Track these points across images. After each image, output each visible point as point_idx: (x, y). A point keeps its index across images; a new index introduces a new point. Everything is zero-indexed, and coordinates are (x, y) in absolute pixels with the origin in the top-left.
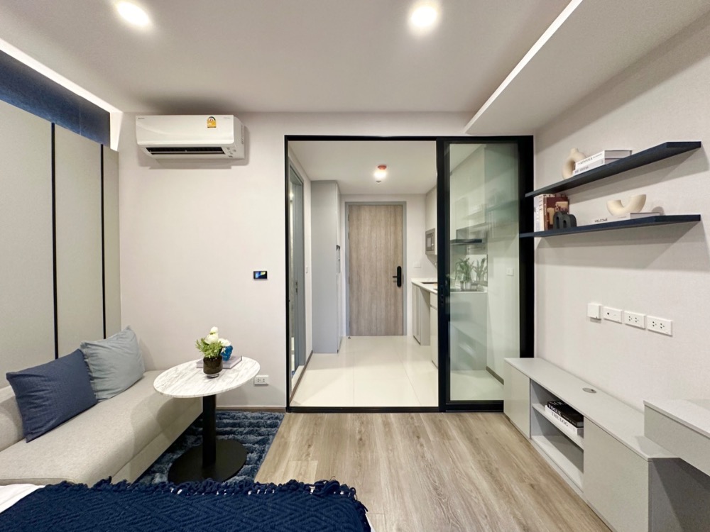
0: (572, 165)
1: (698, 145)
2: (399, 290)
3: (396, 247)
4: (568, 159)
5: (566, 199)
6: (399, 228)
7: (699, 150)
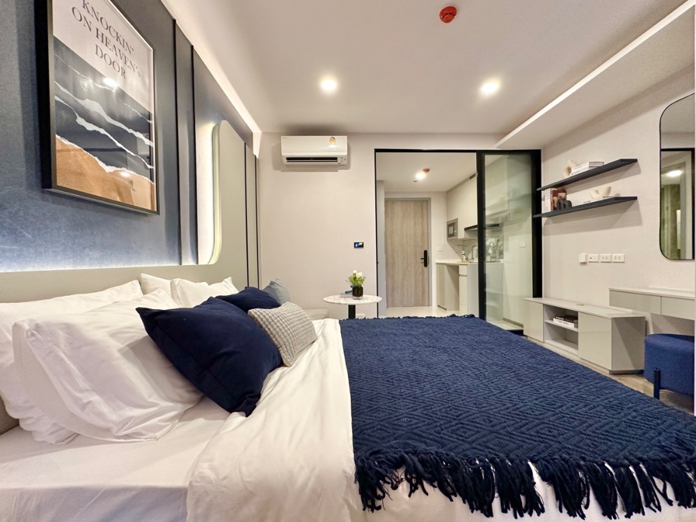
0: (569, 170)
1: (636, 161)
2: (425, 269)
3: (423, 235)
4: (566, 166)
5: (564, 191)
6: (425, 219)
7: (636, 164)
